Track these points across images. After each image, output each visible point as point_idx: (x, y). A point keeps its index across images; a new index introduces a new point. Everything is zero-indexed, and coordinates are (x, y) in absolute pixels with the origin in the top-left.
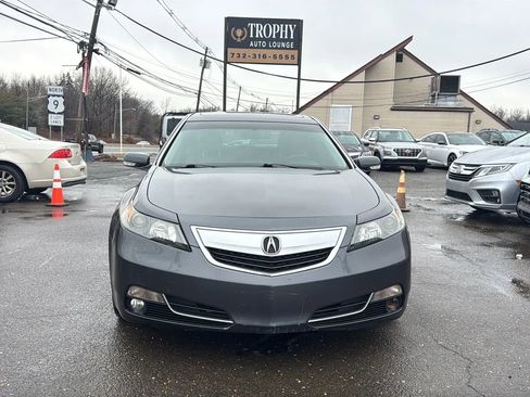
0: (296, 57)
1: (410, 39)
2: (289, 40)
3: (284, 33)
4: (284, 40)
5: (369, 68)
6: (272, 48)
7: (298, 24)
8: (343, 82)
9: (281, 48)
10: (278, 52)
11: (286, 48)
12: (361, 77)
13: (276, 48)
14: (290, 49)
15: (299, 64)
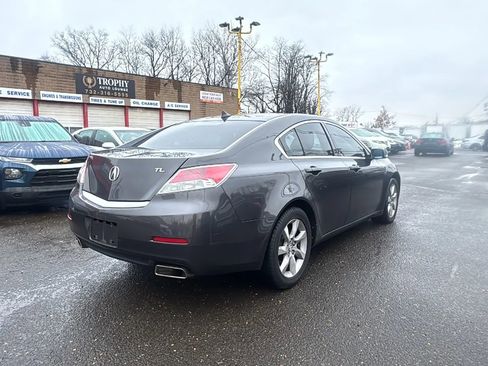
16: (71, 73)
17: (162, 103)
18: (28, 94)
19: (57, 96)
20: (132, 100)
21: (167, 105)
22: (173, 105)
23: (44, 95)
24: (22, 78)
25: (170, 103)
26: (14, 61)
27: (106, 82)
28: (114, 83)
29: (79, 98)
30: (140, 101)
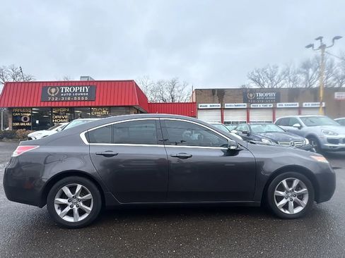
16: (241, 93)
17: (301, 104)
18: (218, 105)
19: (233, 105)
20: (278, 104)
21: (304, 105)
22: (310, 104)
23: (227, 105)
24: (217, 98)
25: (307, 103)
26: (213, 91)
27: (261, 95)
28: (266, 95)
29: (244, 105)
30: (284, 104)
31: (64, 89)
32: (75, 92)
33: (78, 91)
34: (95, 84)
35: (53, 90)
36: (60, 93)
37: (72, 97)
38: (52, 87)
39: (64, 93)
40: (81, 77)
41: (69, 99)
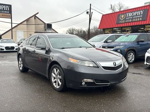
0: (10, 16)
1: (38, 13)
2: (7, 10)
3: (5, 9)
4: (5, 10)
5: (27, 20)
6: (2, 13)
7: (10, 6)
8: (20, 24)
9: (5, 13)
10: (4, 14)
11: (6, 13)
12: (25, 23)
13: (3, 13)
14: (8, 13)
15: (11, 18)
31: (128, 15)
32: (134, 16)
33: (136, 14)
34: (148, 7)
35: (123, 16)
36: (126, 17)
37: (132, 19)
38: (122, 14)
39: (128, 17)
40: (145, 3)
41: (130, 21)
